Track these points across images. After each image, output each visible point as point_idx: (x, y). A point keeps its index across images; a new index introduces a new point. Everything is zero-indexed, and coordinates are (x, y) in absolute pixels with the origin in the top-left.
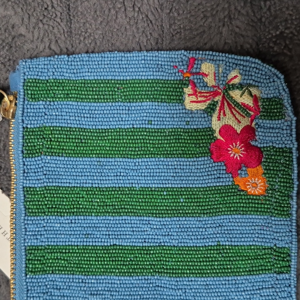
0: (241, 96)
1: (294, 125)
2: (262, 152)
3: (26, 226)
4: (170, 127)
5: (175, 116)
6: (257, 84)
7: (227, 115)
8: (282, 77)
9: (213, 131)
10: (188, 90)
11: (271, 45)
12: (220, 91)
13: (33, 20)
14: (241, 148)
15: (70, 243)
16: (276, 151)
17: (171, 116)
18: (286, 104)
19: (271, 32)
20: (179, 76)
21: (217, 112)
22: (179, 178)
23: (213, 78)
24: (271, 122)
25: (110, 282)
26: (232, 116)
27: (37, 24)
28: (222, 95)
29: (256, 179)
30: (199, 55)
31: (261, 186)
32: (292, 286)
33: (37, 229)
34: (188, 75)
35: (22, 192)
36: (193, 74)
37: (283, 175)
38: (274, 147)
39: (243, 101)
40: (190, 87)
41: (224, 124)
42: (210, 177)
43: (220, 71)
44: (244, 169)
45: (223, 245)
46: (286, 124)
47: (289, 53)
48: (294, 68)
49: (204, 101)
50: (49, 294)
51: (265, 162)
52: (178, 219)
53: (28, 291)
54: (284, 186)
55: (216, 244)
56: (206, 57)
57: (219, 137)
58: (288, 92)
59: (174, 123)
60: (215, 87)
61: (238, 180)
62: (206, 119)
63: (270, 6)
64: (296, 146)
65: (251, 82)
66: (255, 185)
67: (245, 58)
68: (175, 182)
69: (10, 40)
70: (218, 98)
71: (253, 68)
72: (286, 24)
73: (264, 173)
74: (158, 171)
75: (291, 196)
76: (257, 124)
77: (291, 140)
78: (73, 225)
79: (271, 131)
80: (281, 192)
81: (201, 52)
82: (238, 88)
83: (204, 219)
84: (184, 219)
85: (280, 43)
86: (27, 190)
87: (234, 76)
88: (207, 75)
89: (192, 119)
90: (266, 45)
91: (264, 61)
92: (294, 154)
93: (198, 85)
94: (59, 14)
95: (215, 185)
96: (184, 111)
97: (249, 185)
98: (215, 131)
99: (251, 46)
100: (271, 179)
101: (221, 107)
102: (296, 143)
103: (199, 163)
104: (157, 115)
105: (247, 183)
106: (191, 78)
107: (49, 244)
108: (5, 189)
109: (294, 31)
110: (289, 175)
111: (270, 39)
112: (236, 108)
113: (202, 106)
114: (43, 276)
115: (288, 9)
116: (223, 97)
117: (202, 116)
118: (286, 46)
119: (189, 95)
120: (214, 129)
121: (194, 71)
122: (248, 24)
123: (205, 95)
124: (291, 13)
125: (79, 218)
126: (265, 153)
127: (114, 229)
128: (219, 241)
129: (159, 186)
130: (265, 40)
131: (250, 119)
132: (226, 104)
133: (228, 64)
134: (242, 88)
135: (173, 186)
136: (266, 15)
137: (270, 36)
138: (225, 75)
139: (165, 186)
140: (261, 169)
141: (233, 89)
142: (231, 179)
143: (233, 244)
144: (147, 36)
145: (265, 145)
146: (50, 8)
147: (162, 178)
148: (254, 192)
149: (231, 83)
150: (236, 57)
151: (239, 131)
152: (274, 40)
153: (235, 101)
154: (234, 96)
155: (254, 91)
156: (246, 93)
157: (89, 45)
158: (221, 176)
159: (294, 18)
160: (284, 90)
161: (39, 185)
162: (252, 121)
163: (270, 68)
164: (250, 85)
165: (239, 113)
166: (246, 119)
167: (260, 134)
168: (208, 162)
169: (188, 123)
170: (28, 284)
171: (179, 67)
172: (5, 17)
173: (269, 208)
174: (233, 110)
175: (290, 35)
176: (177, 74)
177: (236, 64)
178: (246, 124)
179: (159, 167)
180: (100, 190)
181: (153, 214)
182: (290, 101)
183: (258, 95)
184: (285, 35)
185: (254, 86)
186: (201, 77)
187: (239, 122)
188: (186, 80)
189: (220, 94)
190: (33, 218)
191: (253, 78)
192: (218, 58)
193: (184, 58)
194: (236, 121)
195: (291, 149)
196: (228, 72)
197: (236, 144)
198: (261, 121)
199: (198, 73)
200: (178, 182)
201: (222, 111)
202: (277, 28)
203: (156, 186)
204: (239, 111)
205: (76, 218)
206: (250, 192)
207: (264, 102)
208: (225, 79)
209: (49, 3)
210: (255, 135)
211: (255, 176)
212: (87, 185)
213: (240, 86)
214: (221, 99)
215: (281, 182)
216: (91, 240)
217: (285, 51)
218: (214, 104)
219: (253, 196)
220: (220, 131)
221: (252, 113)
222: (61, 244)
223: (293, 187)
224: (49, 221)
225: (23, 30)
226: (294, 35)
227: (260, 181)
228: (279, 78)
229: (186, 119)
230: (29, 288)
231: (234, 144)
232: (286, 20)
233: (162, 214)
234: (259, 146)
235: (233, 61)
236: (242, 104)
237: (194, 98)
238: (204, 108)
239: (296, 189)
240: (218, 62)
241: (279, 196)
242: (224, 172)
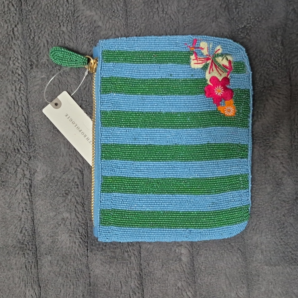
0: (222, 60)
1: (251, 76)
2: (233, 92)
3: (102, 132)
4: (182, 78)
5: (185, 71)
6: (230, 53)
7: (214, 71)
8: (244, 49)
10: (193, 57)
11: (239, 33)
12: (210, 58)
13: (106, 18)
14: (221, 89)
15: (125, 143)
16: (241, 91)
17: (183, 71)
18: (247, 64)
19: (239, 26)
20: (188, 49)
21: (209, 69)
22: (187, 107)
23: (207, 50)
24: (238, 74)
25: (148, 165)
26: (217, 71)
27: (108, 20)
28: (211, 60)
29: (230, 107)
30: (199, 37)
31: (232, 111)
32: (249, 166)
33: (108, 134)
34: (193, 49)
35: (99, 113)
36: (196, 48)
37: (244, 104)
38: (239, 89)
39: (223, 63)
40: (194, 55)
41: (212, 76)
42: (204, 106)
43: (211, 47)
44: (223, 101)
45: (211, 143)
46: (246, 76)
47: (249, 38)
48: (252, 46)
49: (202, 63)
50: (114, 171)
51: (235, 97)
52: (186, 130)
53: (102, 169)
54: (245, 110)
55: (207, 143)
56: (203, 38)
57: (210, 84)
58: (248, 58)
59: (184, 76)
60: (208, 55)
61: (220, 108)
62: (203, 73)
63: (238, 12)
64: (252, 88)
65: (227, 52)
66: (229, 111)
67: (224, 39)
68: (185, 109)
69: (93, 29)
70: (209, 62)
71: (229, 45)
72: (247, 22)
73: (234, 104)
74: (175, 102)
75: (249, 117)
76: (231, 76)
77: (249, 85)
78: (127, 133)
79: (238, 80)
80: (243, 114)
81: (200, 36)
82: (220, 56)
83: (201, 129)
84: (189, 129)
85: (244, 32)
86: (102, 113)
87: (218, 49)
88: (203, 49)
89: (194, 73)
90: (236, 33)
91: (235, 41)
92: (251, 93)
93: (198, 54)
94: (121, 15)
95: (207, 110)
96: (190, 69)
97: (226, 110)
98: (207, 80)
99: (228, 34)
100: (238, 107)
101: (211, 66)
102: (252, 87)
103: (198, 98)
104: (175, 71)
106: (195, 50)
107: (114, 143)
108: (88, 114)
109: (251, 25)
110: (248, 104)
111: (238, 30)
112: (219, 67)
113: (200, 66)
114: (110, 161)
115: (248, 13)
116: (212, 61)
117: (200, 71)
118: (247, 34)
119: (193, 60)
120: (207, 78)
121: (196, 46)
122: (226, 21)
123: (202, 60)
124: (250, 15)
125: (131, 129)
126: (234, 92)
127: (150, 136)
128: (208, 141)
129: (176, 111)
130: (235, 30)
131: (227, 74)
132: (214, 65)
133: (215, 42)
134: (223, 56)
135: (184, 111)
136: (236, 16)
137: (239, 28)
138: (213, 48)
139: (179, 111)
140: (232, 101)
141: (218, 57)
142: (216, 107)
143: (216, 142)
144: (170, 28)
145: (235, 88)
146: (116, 11)
147: (178, 107)
148: (229, 114)
149: (217, 53)
150: (219, 39)
151: (220, 80)
152: (241, 30)
153: (219, 63)
154: (218, 60)
155: (230, 58)
156: (225, 59)
157: (137, 32)
158: (210, 105)
159: (251, 18)
160: (245, 57)
161: (109, 110)
162: (228, 75)
163: (238, 45)
164: (227, 54)
165: (221, 70)
166: (225, 73)
167: (232, 81)
168: (203, 97)
169: (192, 75)
170: (102, 165)
171: (188, 44)
172: (90, 16)
173: (237, 123)
174: (217, 68)
175: (250, 28)
176: (187, 48)
177: (219, 43)
178: (224, 76)
179: (176, 100)
180: (142, 113)
181: (172, 127)
182: (249, 63)
183: (231, 60)
184: (247, 27)
185: (229, 55)
186: (200, 50)
187: (221, 75)
188: (192, 52)
189: (210, 59)
190: (105, 128)
191: (229, 50)
192: (209, 39)
193: (191, 39)
194: (219, 75)
195: (249, 90)
196: (215, 47)
197: (219, 87)
198: (233, 74)
199: (199, 48)
200: (186, 109)
201: (211, 69)
202: (242, 23)
203: (174, 111)
204: (221, 69)
205: (129, 129)
206: (227, 114)
207: (234, 64)
208: (213, 51)
209: (115, 9)
210: (229, 82)
211: (229, 105)
212: (135, 111)
213: (222, 55)
214: (211, 62)
215: (243, 108)
216: (137, 141)
218: (207, 65)
219: (228, 116)
220: (210, 80)
221: (228, 70)
222: (121, 143)
223: (250, 111)
224: (114, 130)
225: (100, 24)
226: (252, 28)
227: (232, 108)
228: (243, 50)
229: (191, 73)
230: (103, 167)
231: (218, 87)
232: (247, 19)
233: (177, 127)
234: (231, 88)
235: (218, 41)
236: (223, 65)
237: (196, 61)
238: (201, 67)
239: (251, 112)
240: (209, 42)
241: (242, 116)
242: (212, 103)
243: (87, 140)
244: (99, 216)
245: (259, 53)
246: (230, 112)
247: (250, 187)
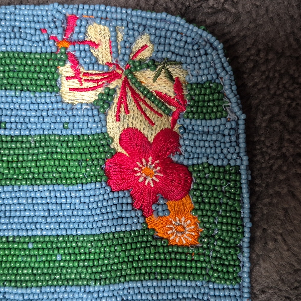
0: (154, 80)
1: (242, 127)
2: (191, 174)
4: (37, 132)
5: (44, 114)
6: (178, 59)
7: (132, 113)
8: (220, 47)
9: (108, 139)
10: (66, 70)
12: (120, 72)
14: (155, 167)
16: (214, 172)
17: (38, 113)
18: (228, 92)
20: (50, 47)
21: (114, 106)
22: (54, 220)
23: (108, 50)
24: (204, 122)
26: (140, 113)
28: (123, 78)
29: (183, 219)
30: (83, 11)
31: (190, 230)
34: (66, 44)
36: (74, 43)
37: (226, 211)
38: (210, 165)
39: (159, 88)
40: (69, 64)
41: (126, 126)
42: (106, 217)
43: (120, 39)
44: (161, 202)
46: (228, 125)
47: (233, 10)
48: (242, 34)
49: (93, 89)
51: (195, 190)
52: (52, 290)
54: (227, 231)
56: (95, 14)
57: (120, 150)
58: (230, 73)
59: (44, 126)
60: (111, 64)
61: (153, 221)
62: (97, 119)
64: (245, 163)
65: (169, 55)
66: (181, 230)
67: (159, 16)
68: (47, 227)
70: (117, 84)
71: (172, 32)
73: (195, 210)
74: (18, 207)
75: (241, 248)
76: (182, 126)
77: (238, 153)
79: (204, 138)
80: (223, 241)
81: (86, 7)
82: (148, 66)
83: (97, 289)
84: (63, 289)
87: (141, 45)
88: (96, 45)
89: (72, 120)
91: (190, 21)
92: (243, 177)
93: (81, 61)
95: (113, 230)
96: (60, 106)
97: (172, 229)
98: (113, 140)
100: (206, 220)
101: (120, 98)
102: (245, 158)
103: (87, 194)
104: (14, 113)
105: (168, 226)
106: (70, 48)
110: (235, 211)
112: (146, 100)
113: (90, 97)
116: (125, 82)
117: (90, 113)
119: (68, 78)
120: (111, 135)
121: (75, 37)
123: (95, 78)
126: (194, 175)
129: (21, 233)
131: (170, 118)
132: (129, 93)
133: (130, 26)
134: (156, 66)
135: (44, 233)
138: (128, 44)
139: (30, 233)
140: (189, 202)
141: (141, 68)
142: (141, 220)
145: (195, 162)
147: (26, 220)
148: (180, 240)
149: (138, 58)
150: (144, 14)
151: (151, 139)
153: (145, 89)
154: (143, 80)
155: (176, 72)
156: (162, 75)
158: (124, 215)
160: (224, 69)
162: (174, 122)
163: (200, 32)
164: (168, 61)
165: (152, 109)
166: (164, 118)
167: (187, 143)
168: (102, 191)
169: (65, 124)
171: (49, 31)
173: (205, 268)
174: (141, 103)
176: (46, 43)
177: (145, 26)
178: (163, 127)
179: (20, 201)
181: (11, 281)
182: (234, 88)
183: (182, 79)
185: (175, 63)
186: (87, 48)
187: (152, 123)
188: (62, 54)
189: (118, 76)
191: (172, 48)
192: (114, 16)
193: (57, 15)
194: (147, 123)
195: (237, 168)
196: (131, 39)
197: (147, 161)
198: (188, 121)
199: (83, 42)
200: (52, 226)
201: (123, 106)
203: (15, 233)
204: (153, 105)
206: (174, 240)
207: (192, 89)
208: (128, 51)
210: (180, 145)
211: (179, 213)
213: (153, 64)
214: (120, 86)
215: (222, 223)
217: (226, 6)
218: (110, 94)
219: (178, 246)
220: (121, 140)
221: (174, 109)
223: (243, 232)
227: (189, 222)
228: (215, 49)
229: (63, 120)
231: (144, 160)
233: (26, 281)
234: (185, 163)
235: (139, 20)
236: (159, 93)
237: (75, 84)
238: (92, 100)
239: (247, 235)
240: (114, 23)
241: (220, 247)
242: (129, 208)
245: (262, 55)
246: (183, 233)
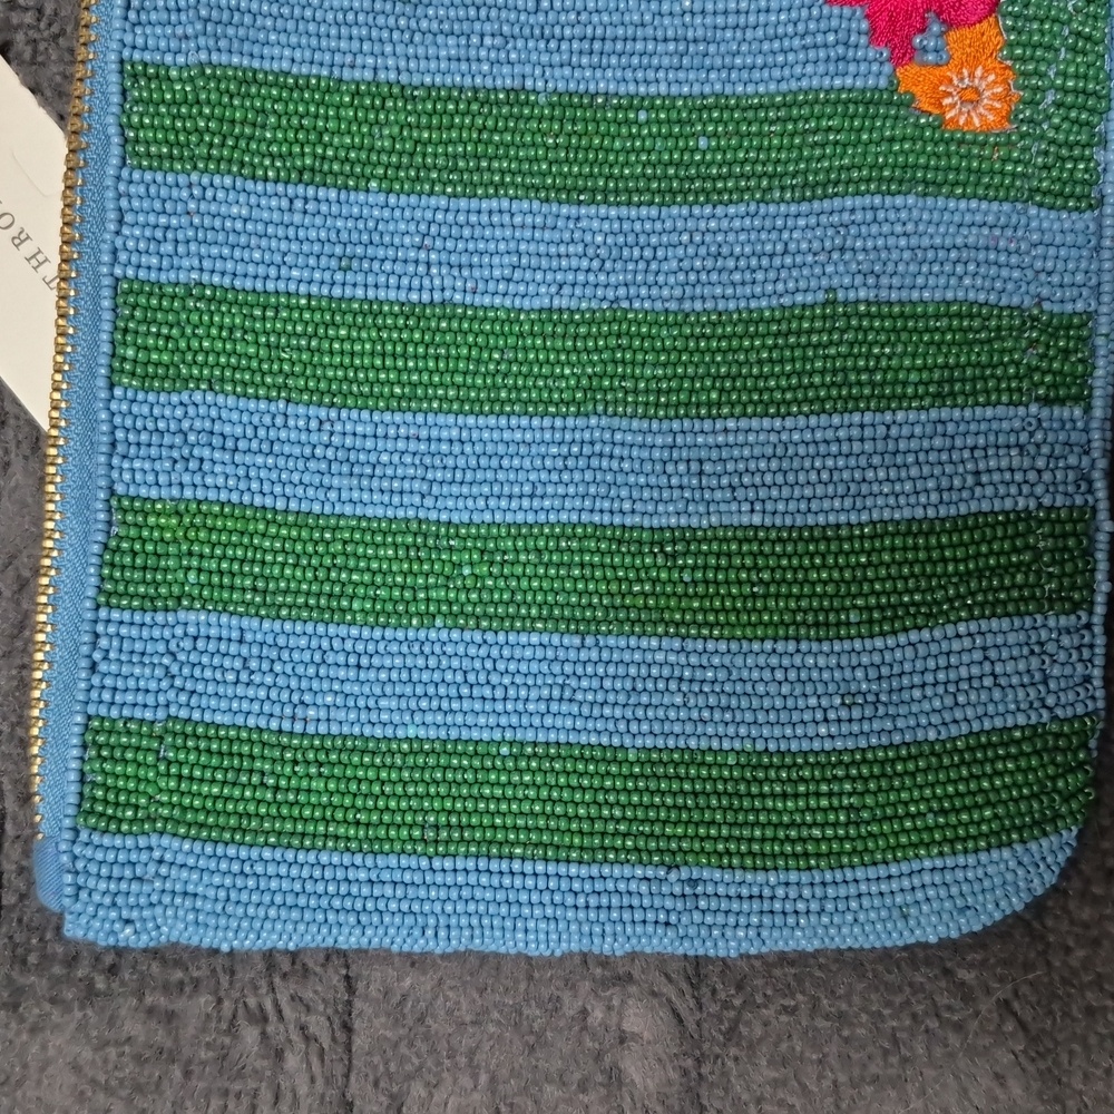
3: (124, 203)
15: (281, 286)
22: (697, 63)
25: (424, 433)
29: (979, 72)
31: (995, 97)
32: (1096, 454)
33: (163, 220)
35: (114, 78)
37: (1074, 49)
42: (812, 54)
44: (935, 28)
45: (845, 303)
50: (193, 465)
52: (685, 212)
53: (113, 444)
54: (1076, 92)
55: (821, 296)
61: (912, 76)
66: (972, 97)
68: (681, 76)
73: (1009, 44)
74: (620, 32)
78: (297, 218)
80: (1065, 117)
83: (783, 209)
84: (708, 210)
86: (131, 73)
95: (827, 83)
97: (950, 94)
100: (1031, 68)
105: (942, 88)
107: (206, 278)
108: (48, 93)
114: (175, 398)
125: (322, 193)
127: (450, 244)
128: (831, 289)
129: (622, 89)
135: (674, 90)
139: (642, 90)
140: (994, 31)
142: (887, 68)
143: (884, 294)
147: (635, 61)
148: (969, 122)
158: (851, 53)
161: (181, 59)
168: (808, 0)
170: (118, 420)
173: (1023, 175)
179: (627, 19)
180: (405, 93)
181: (594, 191)
190: (148, 176)
200: (692, 76)
203: (612, 88)
205: (311, 191)
206: (955, 119)
211: (972, 59)
212: (357, 74)
215: (1065, 75)
216: (360, 278)
219: (964, 132)
222: (249, 284)
224: (209, 194)
227: (992, 78)
230: (120, 435)
233: (628, 191)
241: (1057, 129)
242: (863, 40)
243: (28, 267)
244: (74, 765)
246: (975, 103)
247: (1100, 599)
